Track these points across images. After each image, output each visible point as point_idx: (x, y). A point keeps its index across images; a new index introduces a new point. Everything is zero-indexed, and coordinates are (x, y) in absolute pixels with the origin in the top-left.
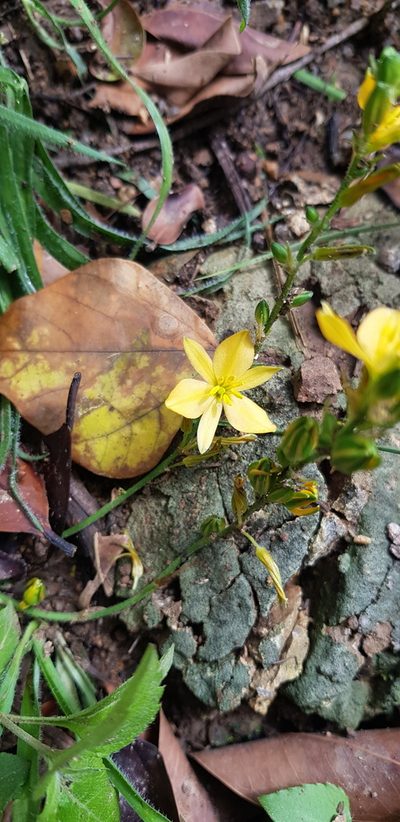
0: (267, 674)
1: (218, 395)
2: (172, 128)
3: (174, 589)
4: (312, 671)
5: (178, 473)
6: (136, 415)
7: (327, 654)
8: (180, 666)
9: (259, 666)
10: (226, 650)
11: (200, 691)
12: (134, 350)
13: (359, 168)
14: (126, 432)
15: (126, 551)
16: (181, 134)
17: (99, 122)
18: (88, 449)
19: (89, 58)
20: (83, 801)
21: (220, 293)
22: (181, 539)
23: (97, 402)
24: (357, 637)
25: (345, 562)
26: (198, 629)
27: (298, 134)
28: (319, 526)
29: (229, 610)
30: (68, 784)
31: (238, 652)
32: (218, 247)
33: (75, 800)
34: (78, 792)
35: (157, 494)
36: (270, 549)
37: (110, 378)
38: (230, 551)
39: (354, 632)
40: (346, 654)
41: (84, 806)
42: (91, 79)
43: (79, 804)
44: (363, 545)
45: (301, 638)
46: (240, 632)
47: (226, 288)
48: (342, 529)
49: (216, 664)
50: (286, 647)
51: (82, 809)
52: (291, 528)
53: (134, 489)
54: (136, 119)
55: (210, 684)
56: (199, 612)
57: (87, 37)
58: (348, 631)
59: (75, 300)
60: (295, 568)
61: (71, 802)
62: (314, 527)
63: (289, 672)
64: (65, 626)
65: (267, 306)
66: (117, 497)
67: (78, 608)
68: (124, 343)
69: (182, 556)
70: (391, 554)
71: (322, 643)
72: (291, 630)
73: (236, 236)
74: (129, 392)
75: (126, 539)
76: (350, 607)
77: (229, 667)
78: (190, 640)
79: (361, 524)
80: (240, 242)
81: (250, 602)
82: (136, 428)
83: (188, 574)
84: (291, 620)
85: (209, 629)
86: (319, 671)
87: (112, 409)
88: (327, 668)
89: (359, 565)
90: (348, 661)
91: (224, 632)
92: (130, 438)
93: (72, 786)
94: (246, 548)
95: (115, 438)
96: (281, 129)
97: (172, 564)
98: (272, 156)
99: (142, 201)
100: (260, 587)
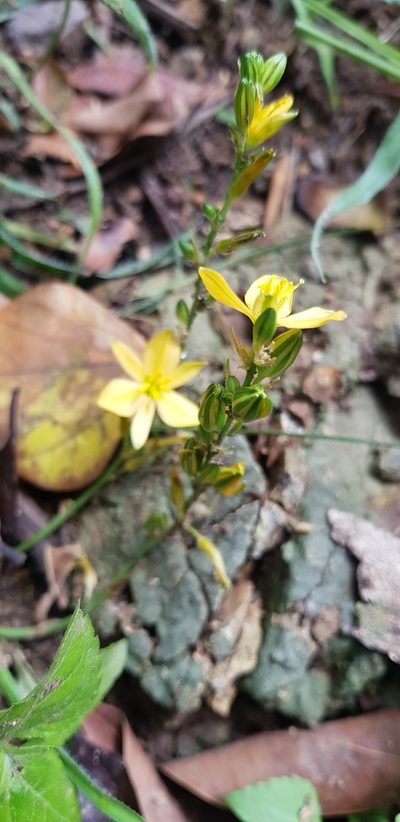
0: (221, 666)
1: (148, 392)
2: (103, 169)
3: (127, 594)
4: (265, 660)
5: (123, 479)
6: (80, 427)
7: (279, 641)
8: (136, 669)
9: (214, 660)
10: (181, 648)
11: (158, 693)
12: (73, 367)
13: (243, 163)
14: (70, 444)
15: (77, 560)
16: (112, 175)
17: (33, 169)
18: (34, 464)
19: (23, 112)
20: (37, 789)
21: (156, 313)
22: (131, 544)
23: (40, 418)
24: (307, 622)
25: (289, 551)
26: (152, 631)
27: (223, 168)
28: (259, 517)
29: (180, 607)
30: (19, 769)
31: (192, 649)
32: (152, 271)
33: (27, 787)
34: (30, 778)
35: (105, 503)
36: (216, 542)
37: (52, 395)
38: (178, 551)
39: (303, 617)
40: (296, 639)
41: (38, 795)
42: (25, 131)
43: (33, 791)
44: (304, 534)
45: (253, 630)
46: (191, 627)
47: (161, 307)
48: (283, 518)
49: (171, 663)
50: (239, 638)
51: (36, 797)
52: (233, 520)
53: (82, 500)
54: (68, 164)
55: (167, 684)
56: (152, 613)
57: (19, 94)
58: (296, 617)
59: (16, 327)
60: (239, 558)
61: (23, 788)
62: (254, 517)
63: (242, 664)
64: (24, 644)
65: (184, 304)
66: (66, 509)
67: (34, 623)
68: (64, 360)
69: (132, 561)
70: (332, 539)
71: (272, 632)
72: (242, 622)
73: (166, 261)
74: (70, 406)
75: (77, 550)
76: (296, 592)
77: (183, 665)
78: (144, 642)
79: (301, 512)
80: (171, 267)
81: (200, 597)
82: (81, 440)
83: (138, 577)
84: (241, 612)
85: (162, 630)
86: (272, 661)
87: (55, 423)
88: (279, 655)
89: (301, 551)
90: (299, 647)
91: (178, 630)
92: (75, 450)
93: (23, 772)
94: (192, 545)
95: (60, 451)
96: (206, 165)
97: (123, 569)
98: (198, 188)
99: (77, 236)
100: (208, 580)
